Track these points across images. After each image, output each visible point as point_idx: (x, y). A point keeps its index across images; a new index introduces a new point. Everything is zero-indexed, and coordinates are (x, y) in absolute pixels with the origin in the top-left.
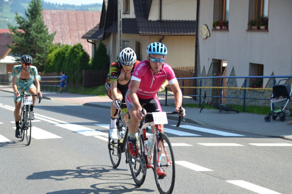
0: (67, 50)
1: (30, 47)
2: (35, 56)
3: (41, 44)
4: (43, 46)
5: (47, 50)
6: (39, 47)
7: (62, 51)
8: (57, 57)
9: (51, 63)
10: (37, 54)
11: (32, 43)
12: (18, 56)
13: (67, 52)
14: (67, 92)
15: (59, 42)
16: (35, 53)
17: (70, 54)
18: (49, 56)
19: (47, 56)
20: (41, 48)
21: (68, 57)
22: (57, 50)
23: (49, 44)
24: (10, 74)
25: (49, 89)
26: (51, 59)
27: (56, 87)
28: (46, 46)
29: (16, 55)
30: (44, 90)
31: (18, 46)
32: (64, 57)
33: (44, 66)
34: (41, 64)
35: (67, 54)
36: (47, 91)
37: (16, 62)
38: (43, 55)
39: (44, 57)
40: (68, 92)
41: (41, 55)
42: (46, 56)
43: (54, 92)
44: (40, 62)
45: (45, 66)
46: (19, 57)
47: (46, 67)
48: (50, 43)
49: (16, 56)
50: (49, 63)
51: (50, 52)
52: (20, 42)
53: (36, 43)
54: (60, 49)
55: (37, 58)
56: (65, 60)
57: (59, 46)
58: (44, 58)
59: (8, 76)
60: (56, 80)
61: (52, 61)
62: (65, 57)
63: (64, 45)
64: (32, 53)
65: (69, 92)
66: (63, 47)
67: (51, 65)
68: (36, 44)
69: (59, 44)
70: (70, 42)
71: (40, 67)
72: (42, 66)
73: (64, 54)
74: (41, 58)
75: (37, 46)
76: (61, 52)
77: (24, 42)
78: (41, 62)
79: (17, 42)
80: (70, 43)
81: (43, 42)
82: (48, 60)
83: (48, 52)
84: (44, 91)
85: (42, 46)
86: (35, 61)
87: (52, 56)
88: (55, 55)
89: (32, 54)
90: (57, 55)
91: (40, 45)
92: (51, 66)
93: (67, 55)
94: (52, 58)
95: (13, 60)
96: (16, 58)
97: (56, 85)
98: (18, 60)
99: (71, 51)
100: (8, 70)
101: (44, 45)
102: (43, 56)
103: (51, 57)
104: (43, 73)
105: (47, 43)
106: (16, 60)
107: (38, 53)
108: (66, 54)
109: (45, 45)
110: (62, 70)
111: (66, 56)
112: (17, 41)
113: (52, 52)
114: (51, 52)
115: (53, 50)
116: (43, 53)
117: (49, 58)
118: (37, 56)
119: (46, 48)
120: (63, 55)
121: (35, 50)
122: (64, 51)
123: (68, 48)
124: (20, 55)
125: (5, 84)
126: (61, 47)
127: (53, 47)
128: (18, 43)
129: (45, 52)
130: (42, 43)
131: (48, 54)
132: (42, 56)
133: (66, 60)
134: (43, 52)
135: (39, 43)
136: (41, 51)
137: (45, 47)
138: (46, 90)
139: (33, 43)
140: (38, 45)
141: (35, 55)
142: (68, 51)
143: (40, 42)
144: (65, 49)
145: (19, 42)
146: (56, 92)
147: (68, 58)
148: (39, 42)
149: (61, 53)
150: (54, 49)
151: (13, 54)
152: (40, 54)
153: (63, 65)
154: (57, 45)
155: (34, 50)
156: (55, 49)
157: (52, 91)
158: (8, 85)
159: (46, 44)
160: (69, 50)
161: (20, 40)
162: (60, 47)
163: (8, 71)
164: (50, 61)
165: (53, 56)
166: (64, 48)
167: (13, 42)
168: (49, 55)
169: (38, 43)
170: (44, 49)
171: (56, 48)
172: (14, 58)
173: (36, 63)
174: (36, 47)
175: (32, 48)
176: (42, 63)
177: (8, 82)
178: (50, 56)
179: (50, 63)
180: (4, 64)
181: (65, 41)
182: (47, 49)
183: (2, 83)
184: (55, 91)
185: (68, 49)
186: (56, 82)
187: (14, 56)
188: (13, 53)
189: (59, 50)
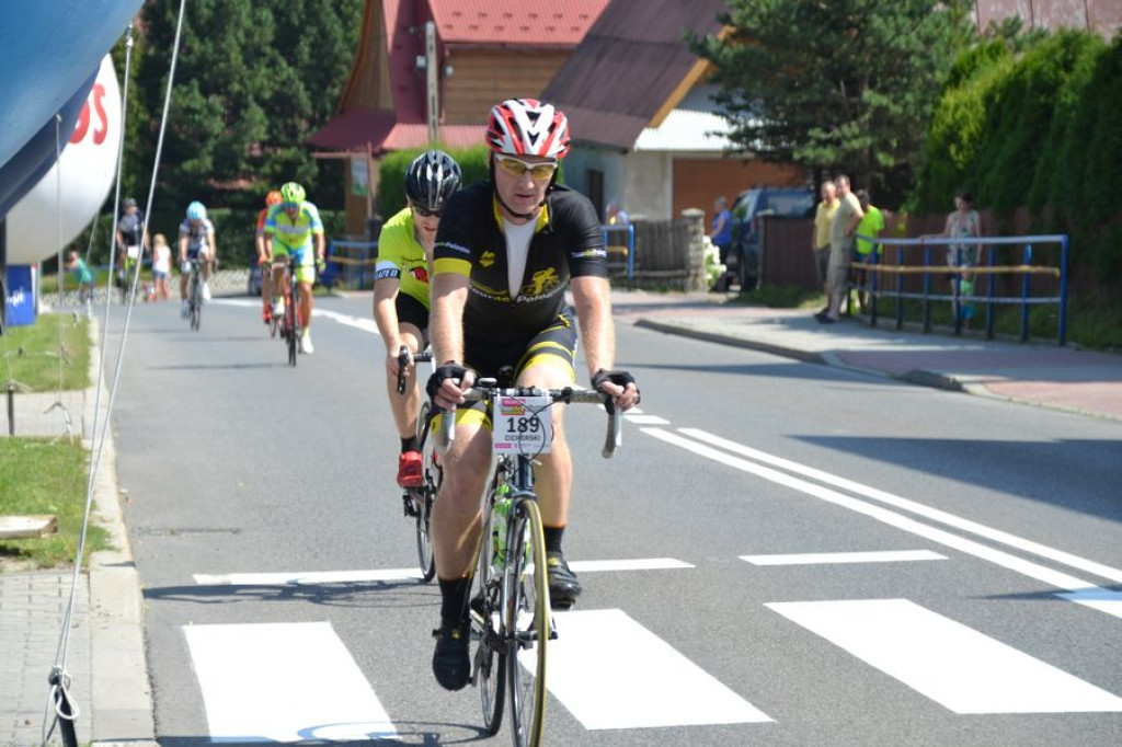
0: (1068, 66)
1: (826, 52)
2: (853, 106)
3: (898, 32)
4: (908, 40)
5: (931, 68)
6: (881, 47)
7: (1037, 73)
8: (999, 109)
9: (960, 149)
10: (868, 95)
11: (837, 26)
12: (747, 108)
13: (1068, 78)
14: (1063, 343)
15: (1011, 15)
16: (854, 89)
17: (1090, 93)
18: (946, 108)
19: (928, 109)
20: (895, 52)
21: (1073, 107)
22: (1006, 66)
23: (947, 31)
24: (695, 219)
25: (943, 322)
26: (960, 128)
27: (992, 305)
28: (929, 41)
29: (739, 101)
30: (907, 324)
31: (753, 46)
32: (1047, 112)
33: (906, 167)
34: (884, 159)
35: (1073, 88)
36: (928, 331)
37: (736, 146)
38: (909, 97)
39: (912, 109)
40: (1074, 344)
41: (895, 102)
42: (923, 102)
43: (973, 338)
44: (885, 147)
45: (918, 170)
46: (757, 116)
47: (926, 175)
48: (954, 20)
49: (735, 109)
50: (942, 153)
51: (957, 77)
52: (764, 21)
53: (864, 20)
54: (1020, 57)
55: (867, 116)
56: (1054, 126)
57: (1010, 41)
58: (910, 119)
59: (680, 231)
60: (994, 265)
61: (964, 135)
62: (1057, 110)
63: (1042, 35)
64: (839, 88)
65: (1075, 339)
66: (1045, 42)
67: (960, 166)
68: (863, 27)
69: (1012, 27)
70: (1080, 14)
71: (881, 176)
72: (897, 168)
73: (1048, 87)
74: (890, 122)
75: (870, 40)
76: (1028, 74)
77: (793, 17)
78: (894, 143)
79: (750, 16)
80: (1077, 18)
81: (911, 15)
82: (938, 130)
83: (940, 76)
84: (912, 331)
85: (901, 41)
86: (855, 137)
87: (964, 103)
88: (988, 99)
89: (834, 91)
90: (997, 98)
91: (890, 34)
92: (959, 172)
93: (1068, 97)
94: (965, 118)
95: (720, 135)
96: (733, 123)
97: (992, 295)
98: (750, 134)
99: (1096, 71)
100: (681, 198)
101: (913, 35)
102: (905, 106)
103: (962, 109)
104: (904, 213)
105: (937, 25)
106: (734, 137)
107: (872, 86)
108: (1063, 89)
109: (919, 37)
110: (1031, 195)
111: (1064, 104)
112: (747, 10)
113: (968, 77)
114: (964, 76)
115: (974, 67)
116: (906, 88)
117: (949, 120)
118: (865, 106)
119: (923, 56)
120: (1042, 99)
121: (860, 71)
122: (1048, 68)
123: (1075, 55)
124: (761, 101)
125: (661, 286)
126: (1026, 45)
127: (974, 47)
128: (752, 25)
129: (919, 81)
130: (901, 20)
131: (943, 94)
132: (896, 109)
133: (1062, 128)
134: (905, 80)
135: (886, 21)
136: (893, 70)
137: (921, 47)
138: (921, 326)
139: (851, 25)
140: (879, 39)
141: (854, 100)
142: (1077, 67)
143: (891, 18)
144: (1058, 57)
145: (761, 17)
146: (990, 337)
147: (1073, 114)
148: (885, 15)
149: (1029, 84)
150: (978, 61)
151: (719, 100)
152: (884, 91)
153: (1041, 160)
154: (998, 31)
155: (853, 68)
156: (987, 59)
157: (965, 331)
158: (682, 289)
159: (927, 26)
160: (1086, 62)
161: (768, 6)
162: (1018, 48)
163: (680, 202)
164: (952, 136)
165: (971, 105)
166: (1053, 51)
167: (726, 20)
168: (950, 99)
169: (877, 21)
170: (916, 62)
171: (995, 52)
172: (721, 124)
173: (860, 150)
174: (863, 45)
175: (836, 55)
176: (897, 153)
177: (680, 272)
178: (956, 108)
179: (953, 149)
180: (662, 154)
181: (1046, 10)
182: (934, 58)
183: (647, 278)
184: (983, 333)
185: (1073, 61)
186: (993, 275)
187: (722, 107)
188: (717, 90)
189: (1015, 67)
